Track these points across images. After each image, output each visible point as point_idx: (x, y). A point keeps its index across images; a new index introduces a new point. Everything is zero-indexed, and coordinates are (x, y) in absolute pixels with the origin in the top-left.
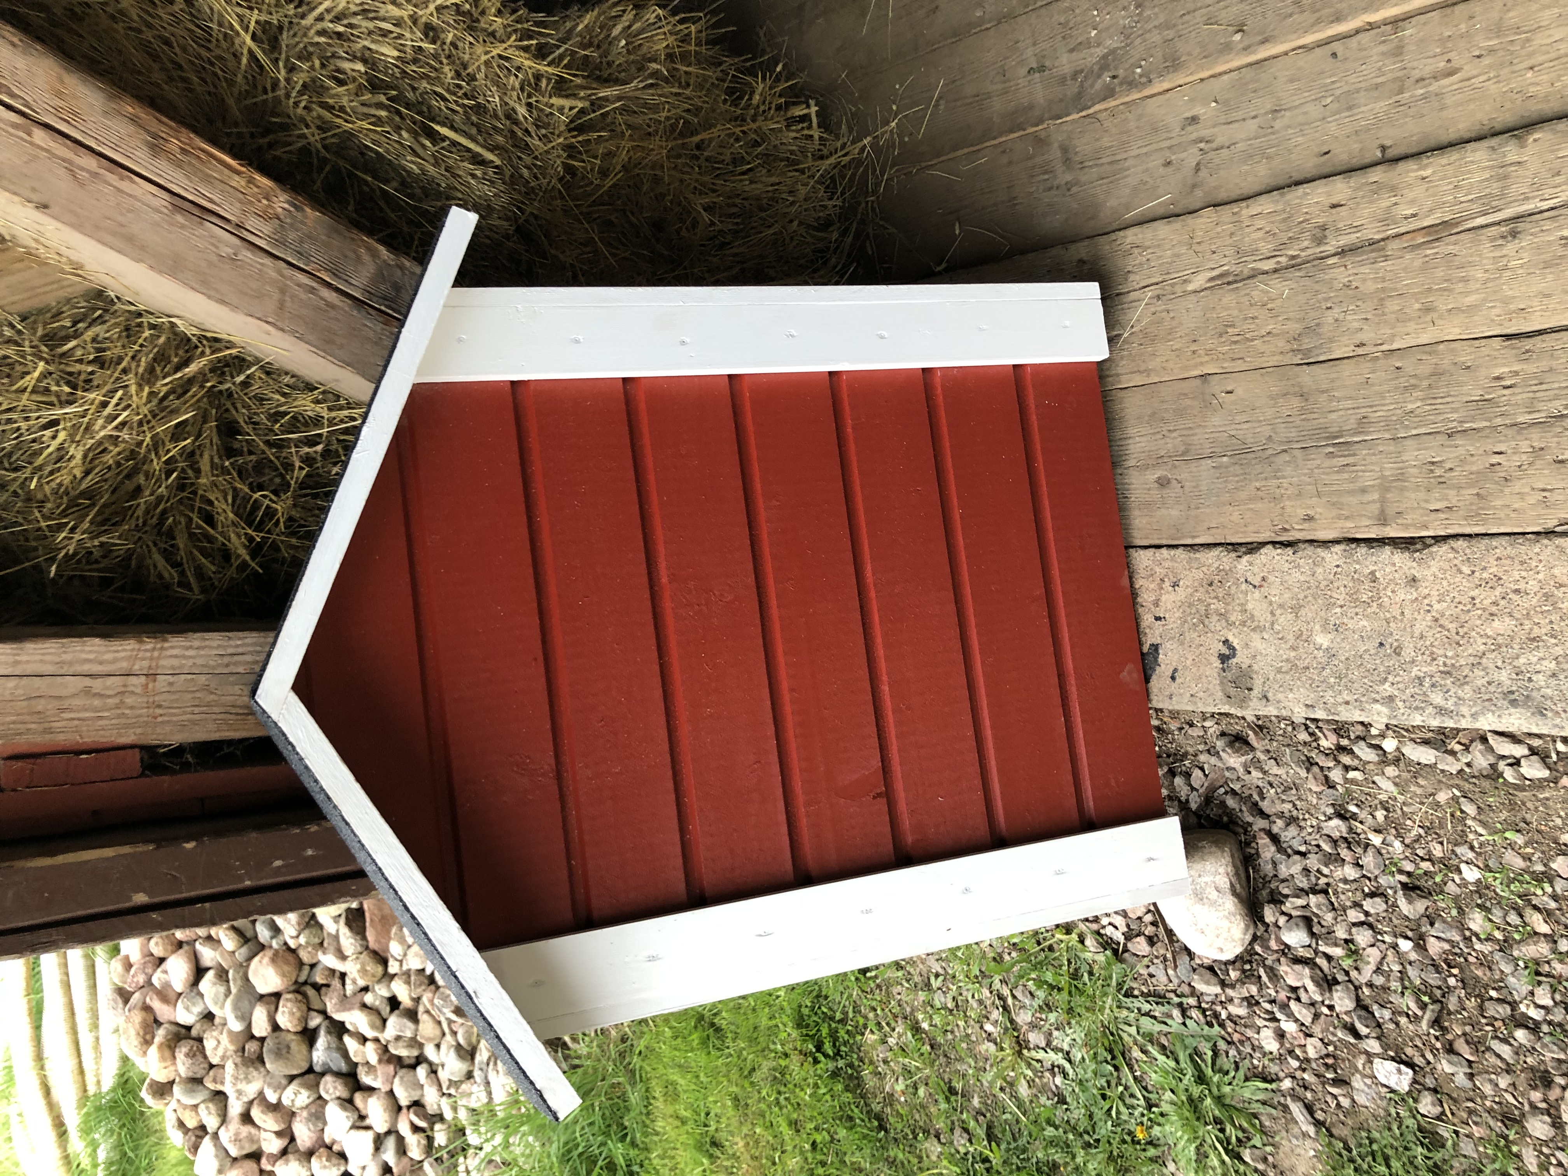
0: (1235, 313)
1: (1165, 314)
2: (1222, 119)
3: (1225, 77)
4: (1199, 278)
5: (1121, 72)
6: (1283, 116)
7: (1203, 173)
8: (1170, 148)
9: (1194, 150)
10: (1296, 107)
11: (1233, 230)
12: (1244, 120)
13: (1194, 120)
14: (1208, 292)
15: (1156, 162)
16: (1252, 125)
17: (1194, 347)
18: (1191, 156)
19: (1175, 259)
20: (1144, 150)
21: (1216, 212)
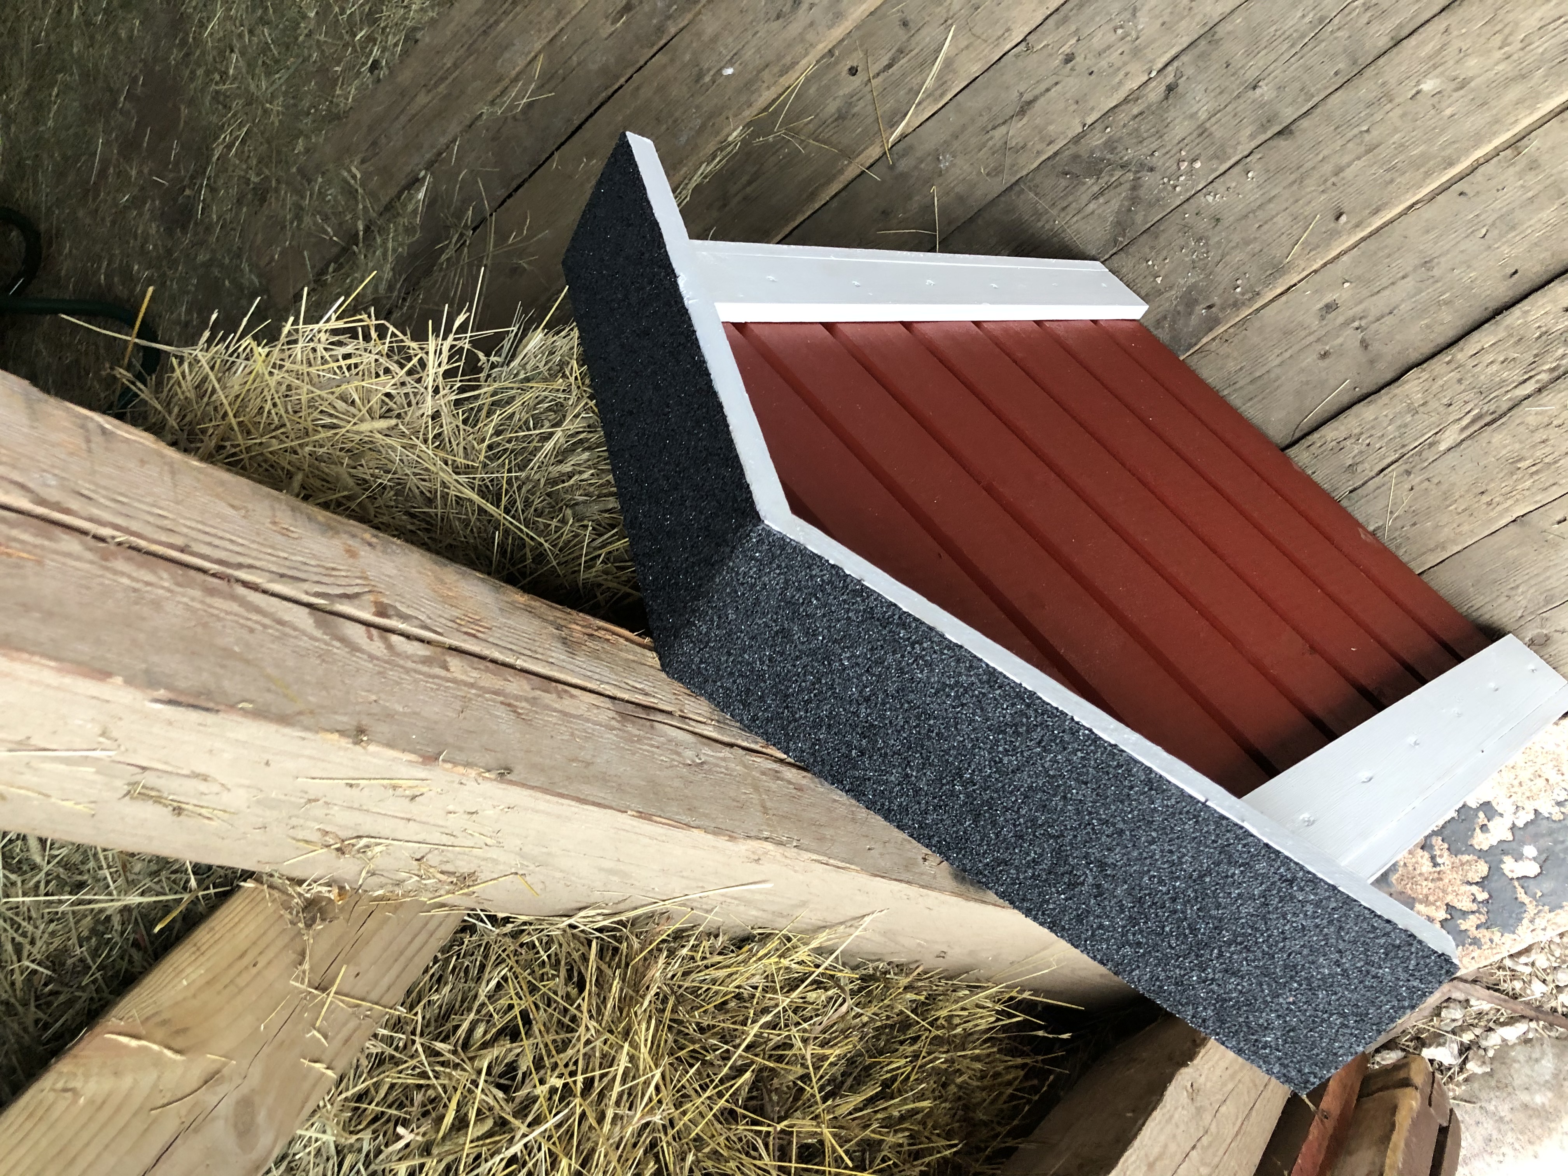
0: (1517, 446)
1: (1427, 483)
2: (1365, 292)
3: (1345, 258)
4: (1447, 433)
5: (1216, 299)
6: (1439, 263)
7: (1375, 347)
8: (1318, 340)
9: (1349, 331)
10: (1448, 251)
11: (1458, 376)
12: (1393, 284)
13: (1330, 308)
14: (1469, 442)
15: (1310, 359)
16: (1409, 284)
17: (1485, 499)
18: (1350, 339)
19: (1403, 430)
20: (1287, 355)
21: (1424, 370)
